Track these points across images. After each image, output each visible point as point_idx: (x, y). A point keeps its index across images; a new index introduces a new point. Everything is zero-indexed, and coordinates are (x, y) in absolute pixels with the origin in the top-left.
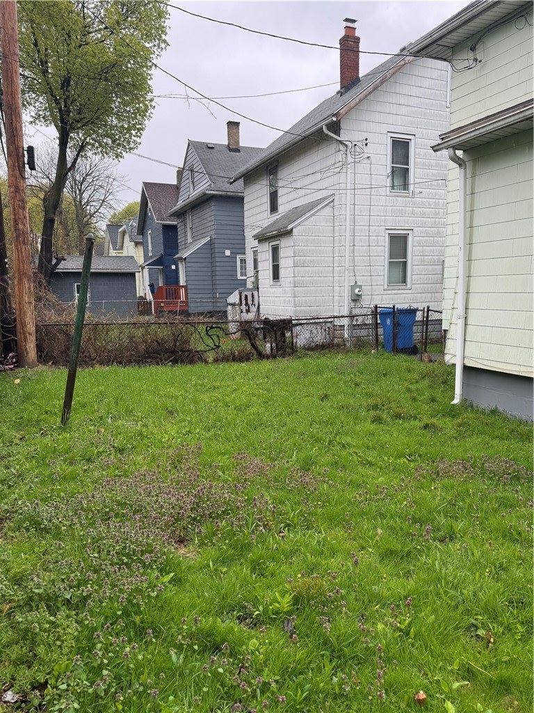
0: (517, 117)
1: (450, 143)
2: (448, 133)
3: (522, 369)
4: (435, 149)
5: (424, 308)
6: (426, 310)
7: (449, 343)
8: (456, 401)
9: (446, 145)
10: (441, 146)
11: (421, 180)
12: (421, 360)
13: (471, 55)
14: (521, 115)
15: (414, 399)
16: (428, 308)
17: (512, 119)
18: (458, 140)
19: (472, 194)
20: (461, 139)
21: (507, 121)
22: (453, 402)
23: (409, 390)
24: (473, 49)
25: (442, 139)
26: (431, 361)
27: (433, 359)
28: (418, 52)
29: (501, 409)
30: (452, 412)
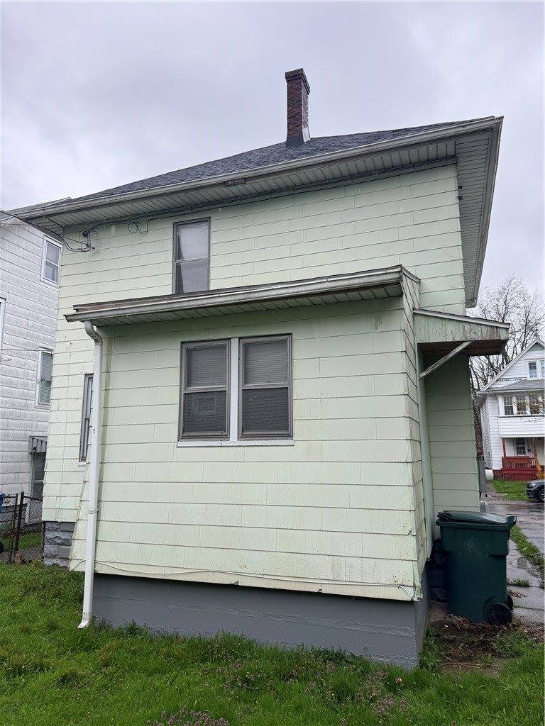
0: (165, 307)
1: (88, 316)
2: (86, 305)
3: (168, 571)
4: (69, 318)
5: (17, 495)
6: (19, 497)
7: (76, 546)
8: (84, 624)
9: (83, 317)
10: (76, 317)
11: (10, 347)
12: (10, 562)
13: (84, 240)
14: (169, 306)
15: (27, 631)
16: (22, 494)
17: (160, 307)
18: (98, 315)
19: (108, 372)
20: (101, 314)
21: (154, 308)
22: (80, 627)
23: (14, 617)
24: (85, 235)
25: (77, 310)
26: (24, 562)
27: (27, 558)
28: (30, 219)
29: (140, 624)
30: (84, 643)
